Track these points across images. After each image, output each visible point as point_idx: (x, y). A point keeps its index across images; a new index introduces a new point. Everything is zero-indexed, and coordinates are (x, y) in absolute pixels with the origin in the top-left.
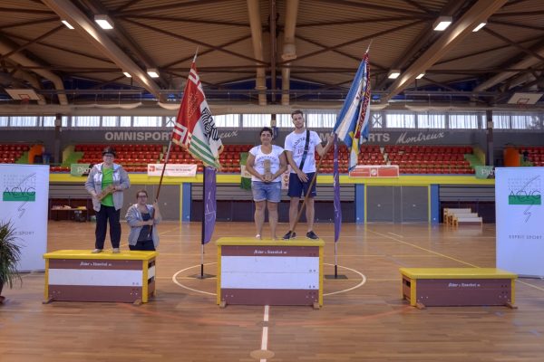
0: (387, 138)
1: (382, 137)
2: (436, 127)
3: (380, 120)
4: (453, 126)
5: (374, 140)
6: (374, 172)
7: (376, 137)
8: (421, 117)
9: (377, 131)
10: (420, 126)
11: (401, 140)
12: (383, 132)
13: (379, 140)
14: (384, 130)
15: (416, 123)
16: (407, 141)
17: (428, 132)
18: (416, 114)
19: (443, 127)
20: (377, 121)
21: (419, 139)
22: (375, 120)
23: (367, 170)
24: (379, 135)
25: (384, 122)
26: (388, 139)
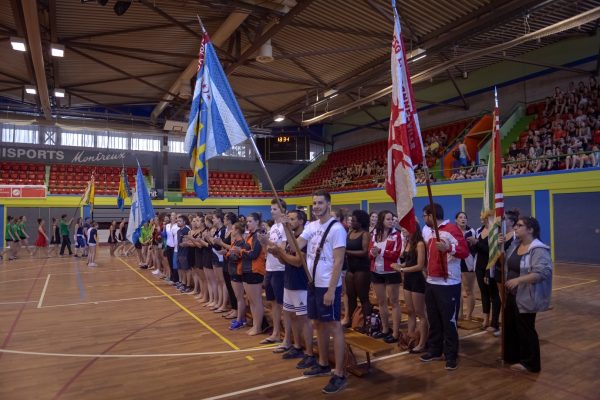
0: (61, 156)
1: (55, 155)
2: (117, 147)
3: (54, 137)
4: (134, 148)
5: (45, 157)
6: (16, 192)
7: (48, 155)
8: (100, 138)
9: (49, 148)
10: (100, 145)
11: (77, 158)
12: (57, 150)
13: (51, 157)
14: (58, 147)
15: (96, 142)
16: (84, 161)
17: (107, 152)
18: (95, 135)
19: (125, 148)
20: (49, 138)
21: (97, 159)
22: (47, 137)
23: (9, 189)
24: (51, 153)
25: (59, 139)
26: (63, 157)
